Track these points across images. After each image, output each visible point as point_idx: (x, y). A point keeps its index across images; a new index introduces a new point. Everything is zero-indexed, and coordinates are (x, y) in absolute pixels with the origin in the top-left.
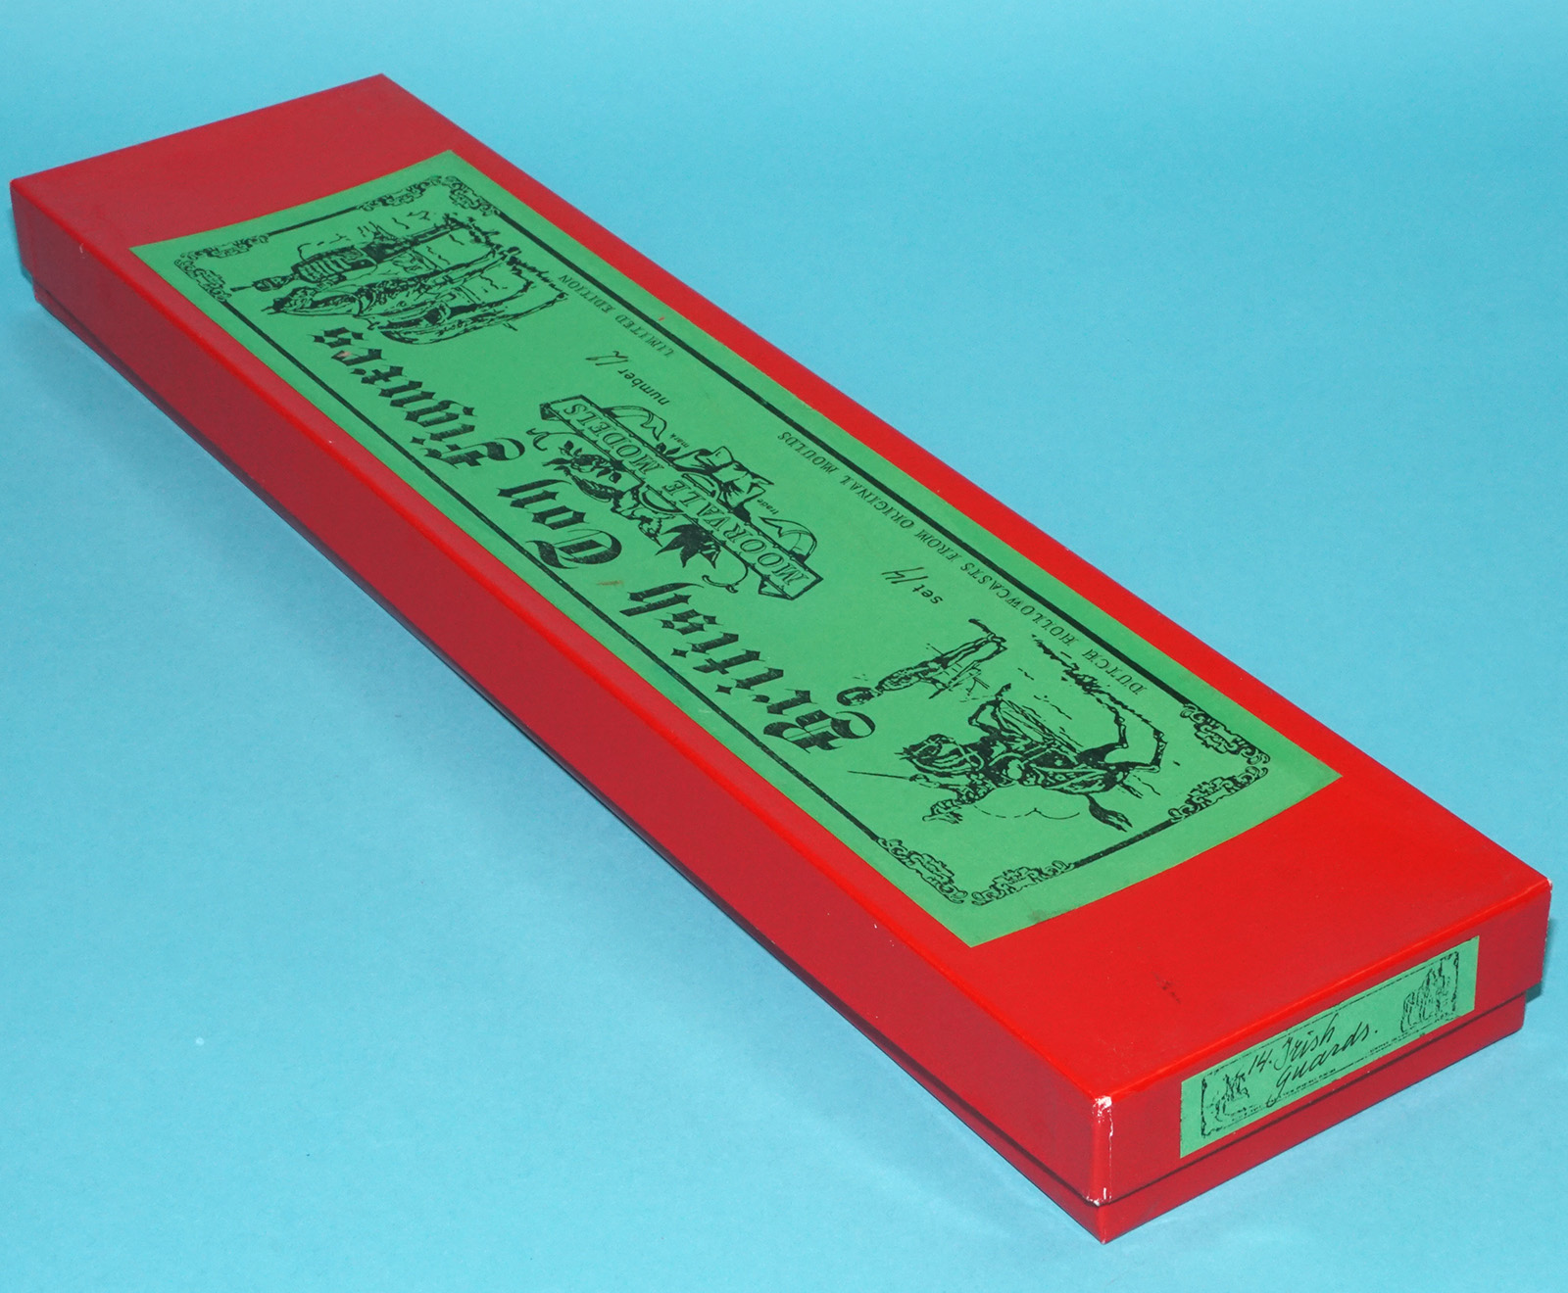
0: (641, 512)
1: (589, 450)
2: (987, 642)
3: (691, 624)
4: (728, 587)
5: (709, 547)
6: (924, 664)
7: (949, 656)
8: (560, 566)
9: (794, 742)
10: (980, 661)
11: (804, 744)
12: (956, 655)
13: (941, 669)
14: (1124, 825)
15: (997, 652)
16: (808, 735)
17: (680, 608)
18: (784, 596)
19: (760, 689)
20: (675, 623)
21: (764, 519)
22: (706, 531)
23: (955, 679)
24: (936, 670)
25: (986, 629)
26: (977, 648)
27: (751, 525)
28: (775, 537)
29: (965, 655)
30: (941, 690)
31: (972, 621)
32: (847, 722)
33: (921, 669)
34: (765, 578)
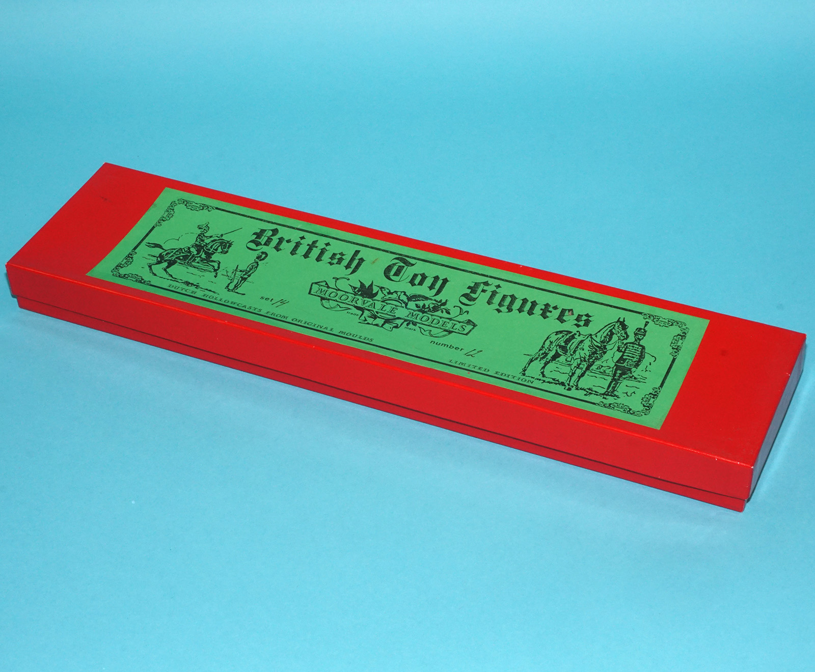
0: (394, 296)
1: (439, 313)
2: (233, 289)
3: (335, 259)
4: (338, 279)
5: (358, 291)
6: (249, 276)
7: (243, 281)
8: (396, 259)
9: (266, 230)
10: (231, 282)
11: (263, 231)
12: (241, 282)
13: (242, 276)
14: (148, 245)
15: (228, 287)
16: (264, 235)
17: (345, 263)
18: (316, 283)
19: (292, 245)
20: (340, 256)
21: (350, 309)
22: (365, 297)
23: (235, 274)
24: (244, 275)
25: (237, 293)
26: (235, 286)
27: (352, 305)
28: (339, 304)
29: (238, 283)
30: (237, 269)
31: (244, 294)
32: (257, 246)
33: (249, 274)
34: (328, 287)
